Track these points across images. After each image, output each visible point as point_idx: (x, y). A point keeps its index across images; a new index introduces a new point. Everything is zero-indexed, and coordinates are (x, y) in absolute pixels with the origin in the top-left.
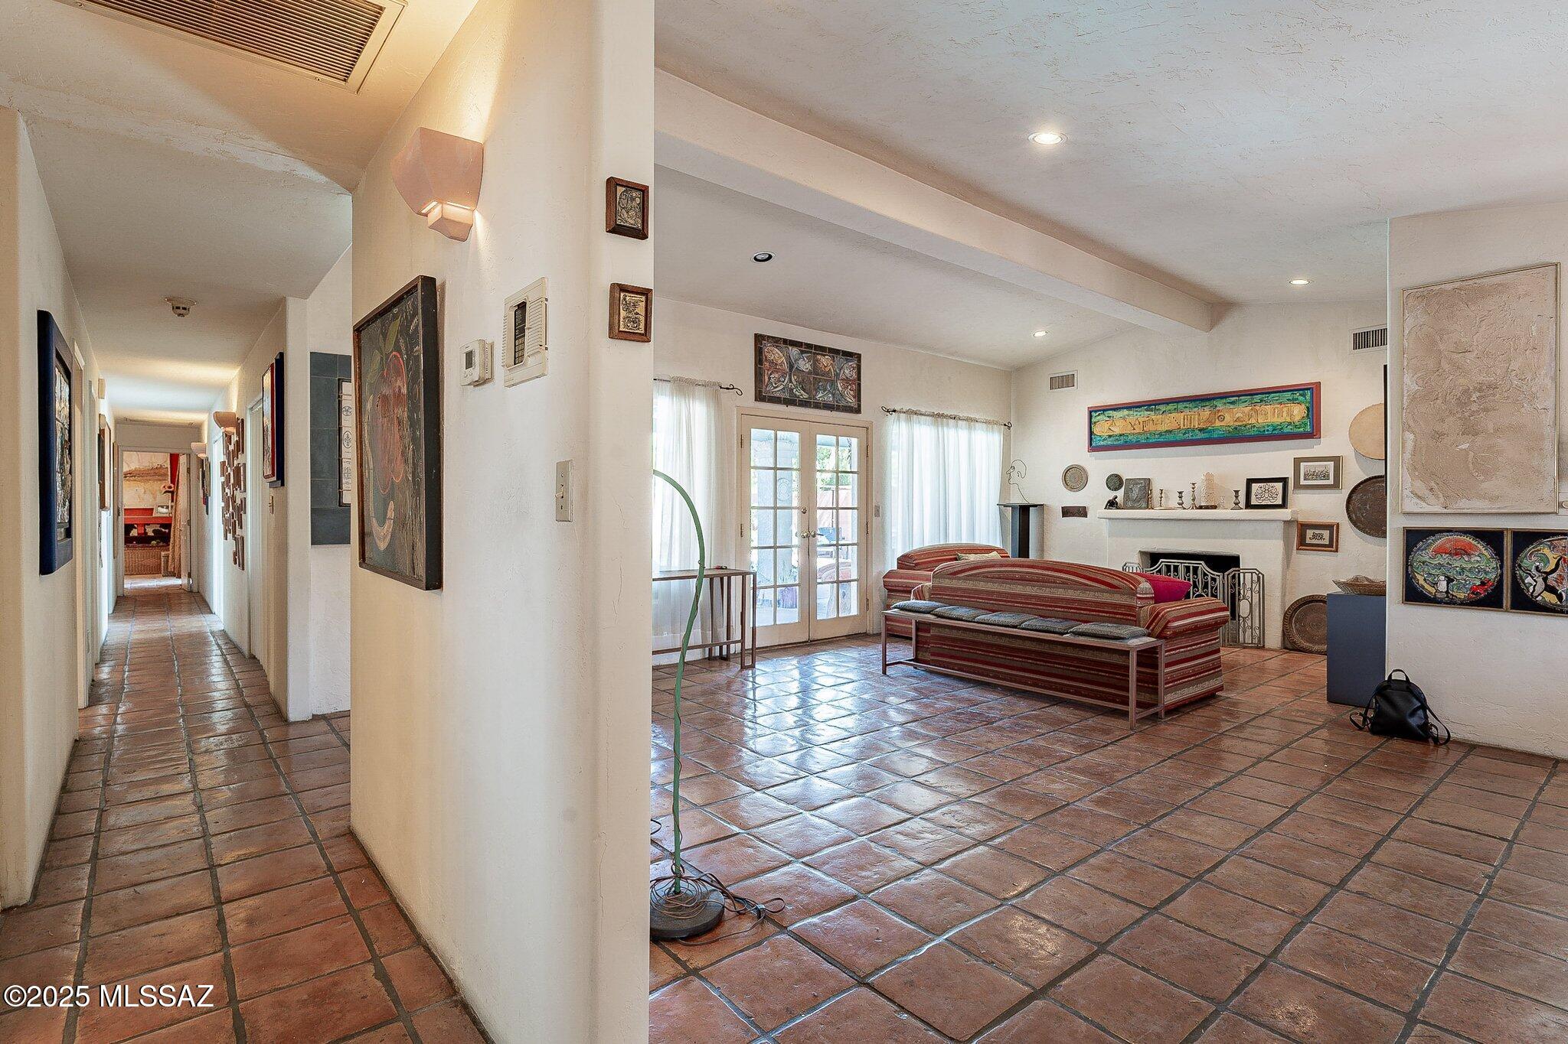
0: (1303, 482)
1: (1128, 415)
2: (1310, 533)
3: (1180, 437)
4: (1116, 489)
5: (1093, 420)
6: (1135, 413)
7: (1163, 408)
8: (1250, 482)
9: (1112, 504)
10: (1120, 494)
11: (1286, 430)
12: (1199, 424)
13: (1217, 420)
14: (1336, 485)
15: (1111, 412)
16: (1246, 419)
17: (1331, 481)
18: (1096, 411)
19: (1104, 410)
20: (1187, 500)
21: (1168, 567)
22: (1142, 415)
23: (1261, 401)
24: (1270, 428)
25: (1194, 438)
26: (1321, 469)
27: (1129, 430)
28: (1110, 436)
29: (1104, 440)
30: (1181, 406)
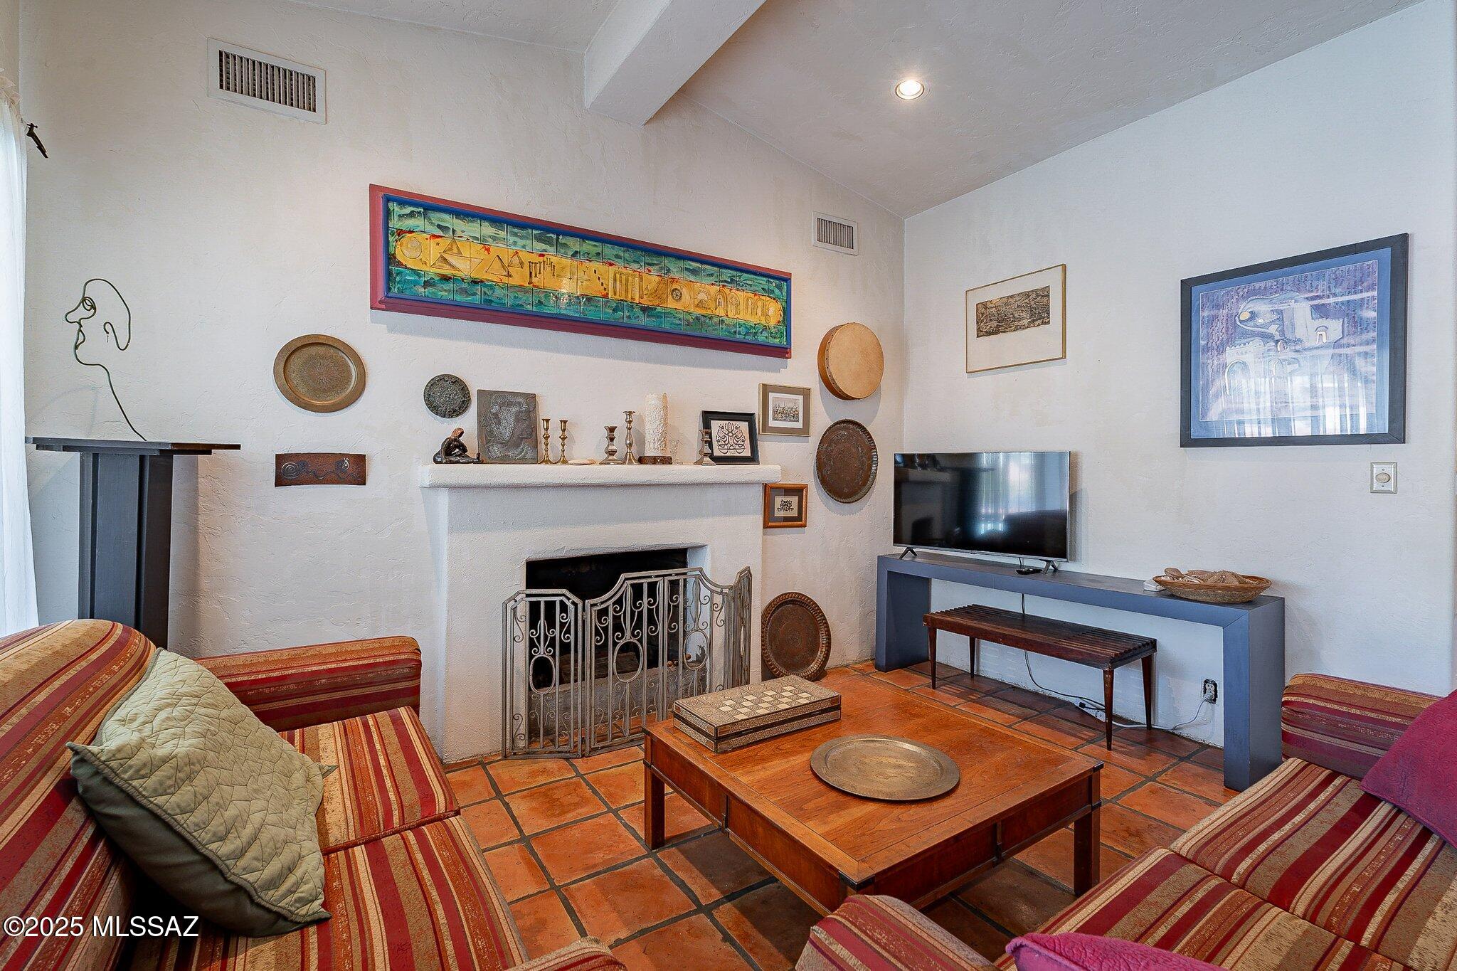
0: (772, 423)
1: (494, 238)
2: (778, 500)
3: (606, 315)
4: (458, 410)
5: (395, 223)
6: (512, 239)
7: (574, 244)
8: (708, 417)
9: (452, 450)
10: (468, 422)
11: (761, 338)
12: (641, 297)
13: (670, 297)
14: (805, 432)
15: (446, 217)
16: (713, 306)
17: (799, 425)
18: (402, 203)
19: (428, 206)
20: (619, 445)
21: (637, 590)
22: (528, 247)
23: (732, 281)
24: (743, 330)
25: (634, 322)
26: (791, 405)
27: (493, 274)
28: (446, 278)
29: (427, 284)
30: (609, 250)
